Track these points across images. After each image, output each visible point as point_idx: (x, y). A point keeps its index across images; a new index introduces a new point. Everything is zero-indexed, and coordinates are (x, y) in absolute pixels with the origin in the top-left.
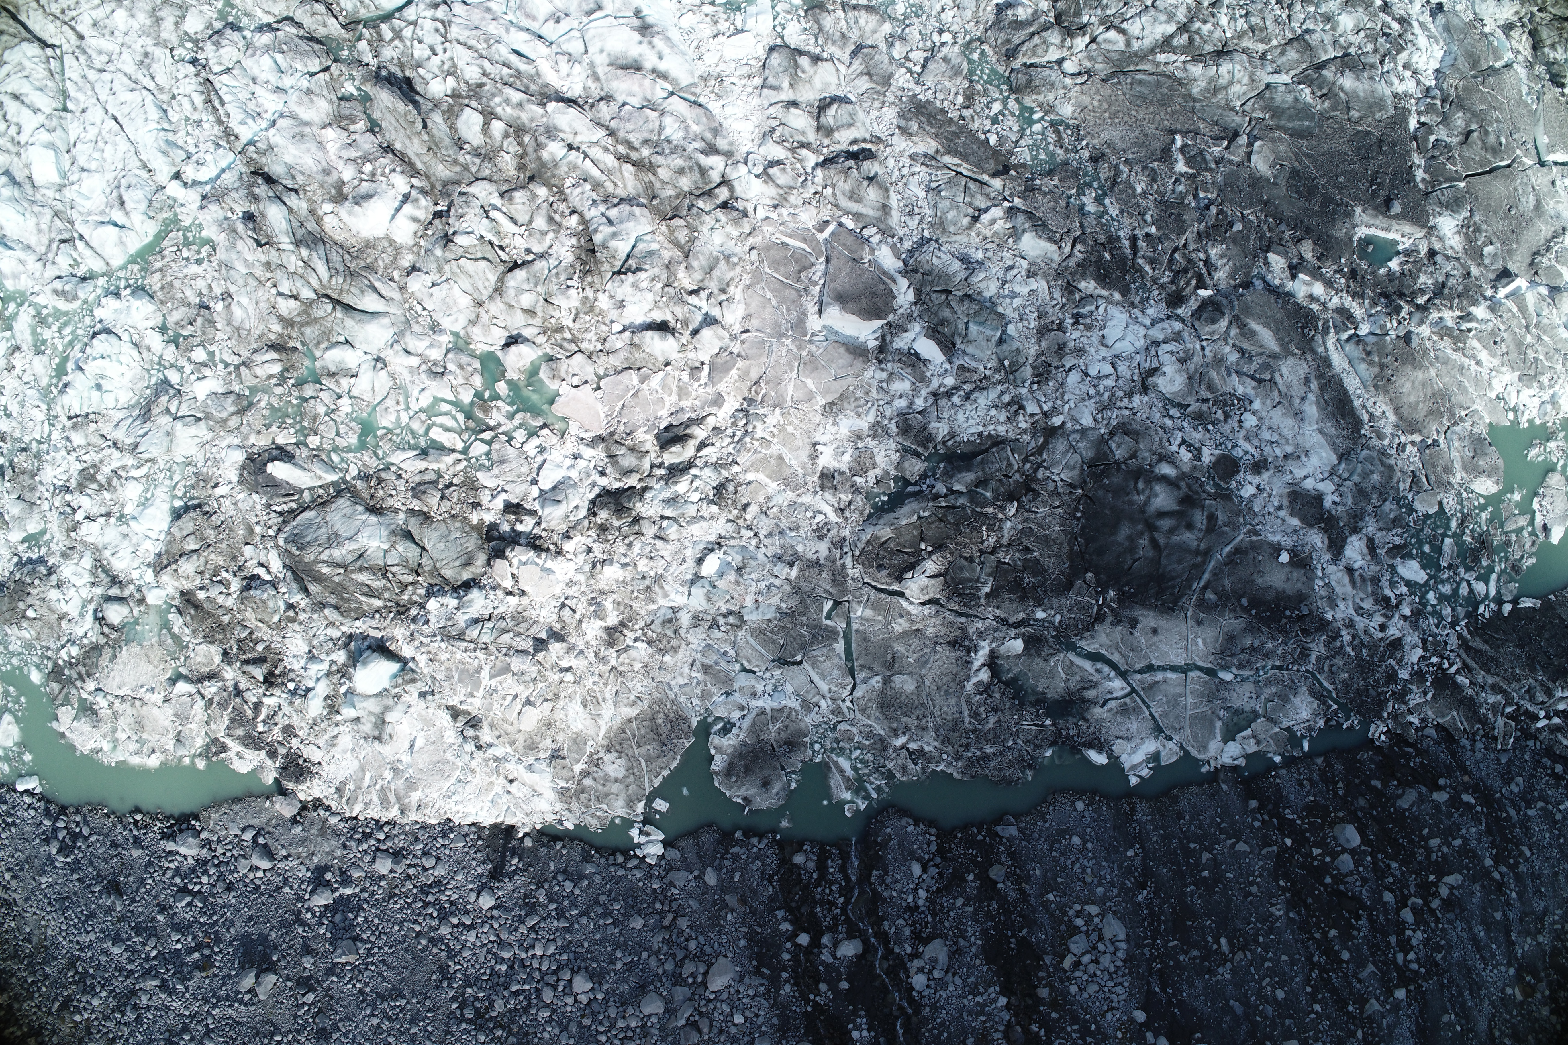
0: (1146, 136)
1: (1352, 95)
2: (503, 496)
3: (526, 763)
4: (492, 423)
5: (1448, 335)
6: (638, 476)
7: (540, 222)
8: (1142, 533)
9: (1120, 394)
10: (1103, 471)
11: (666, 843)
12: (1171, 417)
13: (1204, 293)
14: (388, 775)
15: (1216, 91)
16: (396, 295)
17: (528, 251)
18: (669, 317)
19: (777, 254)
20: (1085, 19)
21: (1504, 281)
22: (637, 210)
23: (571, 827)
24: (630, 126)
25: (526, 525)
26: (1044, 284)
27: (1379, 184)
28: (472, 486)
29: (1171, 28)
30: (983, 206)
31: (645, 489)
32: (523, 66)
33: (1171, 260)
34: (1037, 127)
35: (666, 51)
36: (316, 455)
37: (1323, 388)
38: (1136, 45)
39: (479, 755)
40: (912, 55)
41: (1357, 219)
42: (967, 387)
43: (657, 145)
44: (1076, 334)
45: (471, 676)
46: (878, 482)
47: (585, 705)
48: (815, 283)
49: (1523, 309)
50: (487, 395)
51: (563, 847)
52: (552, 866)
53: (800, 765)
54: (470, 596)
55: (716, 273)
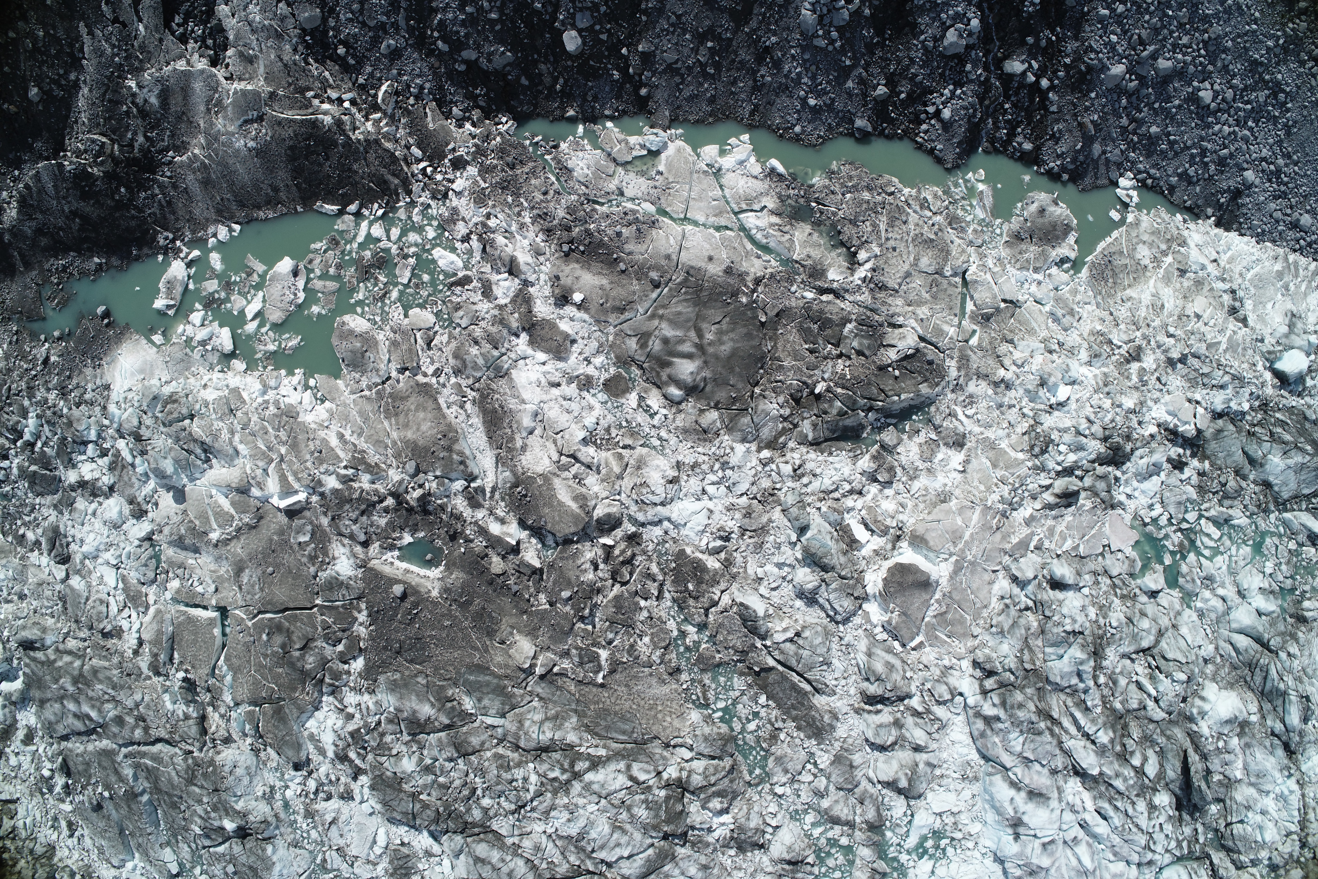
0: (627, 686)
1: (422, 698)
2: (1183, 477)
3: (1205, 272)
4: (1179, 534)
5: (371, 466)
6: (1097, 472)
7: (1123, 682)
8: (709, 344)
9: (704, 467)
10: (733, 404)
11: (1116, 185)
12: (660, 438)
13: (608, 541)
14: (1292, 287)
15: (556, 717)
16: (1222, 644)
17: (1133, 661)
18: (1051, 592)
19: (959, 629)
20: (663, 793)
21: (297, 507)
22: (1058, 680)
23: (1178, 215)
24: (1048, 747)
25: (1175, 451)
26: (750, 571)
27: (410, 613)
28: (1201, 489)
29: (589, 777)
30: (788, 645)
31: (1093, 462)
32: (1106, 805)
33: (631, 574)
34: (721, 705)
35: (1007, 804)
36: (1293, 534)
37: (512, 439)
38: (622, 765)
39: (1235, 287)
40: (811, 778)
41: (437, 585)
42: (836, 495)
43: (1033, 731)
44: (731, 524)
45: (1232, 347)
46: (918, 431)
47: (1163, 306)
48: (938, 601)
49: (283, 479)
50: (1178, 556)
51: (1185, 202)
52: (1198, 189)
53: (1013, 220)
54: (1223, 406)
55: (1010, 622)
